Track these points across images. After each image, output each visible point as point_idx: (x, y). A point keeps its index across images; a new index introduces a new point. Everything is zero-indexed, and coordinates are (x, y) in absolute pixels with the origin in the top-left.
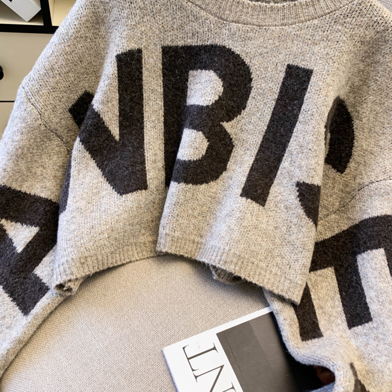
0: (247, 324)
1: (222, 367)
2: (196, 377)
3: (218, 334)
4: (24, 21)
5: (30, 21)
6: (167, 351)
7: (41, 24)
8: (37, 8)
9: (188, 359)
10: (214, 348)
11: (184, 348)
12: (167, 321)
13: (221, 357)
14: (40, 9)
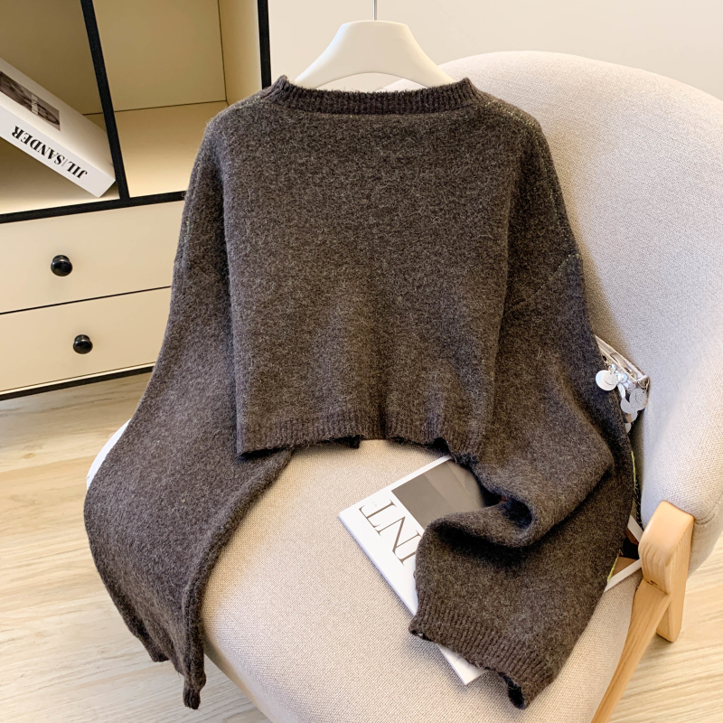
0: (422, 476)
1: (403, 519)
2: (379, 532)
3: (393, 491)
4: (97, 198)
5: (104, 195)
6: (344, 515)
7: (117, 197)
8: (111, 179)
9: (367, 518)
10: (392, 504)
11: (360, 509)
12: (338, 483)
13: (400, 510)
14: (114, 180)
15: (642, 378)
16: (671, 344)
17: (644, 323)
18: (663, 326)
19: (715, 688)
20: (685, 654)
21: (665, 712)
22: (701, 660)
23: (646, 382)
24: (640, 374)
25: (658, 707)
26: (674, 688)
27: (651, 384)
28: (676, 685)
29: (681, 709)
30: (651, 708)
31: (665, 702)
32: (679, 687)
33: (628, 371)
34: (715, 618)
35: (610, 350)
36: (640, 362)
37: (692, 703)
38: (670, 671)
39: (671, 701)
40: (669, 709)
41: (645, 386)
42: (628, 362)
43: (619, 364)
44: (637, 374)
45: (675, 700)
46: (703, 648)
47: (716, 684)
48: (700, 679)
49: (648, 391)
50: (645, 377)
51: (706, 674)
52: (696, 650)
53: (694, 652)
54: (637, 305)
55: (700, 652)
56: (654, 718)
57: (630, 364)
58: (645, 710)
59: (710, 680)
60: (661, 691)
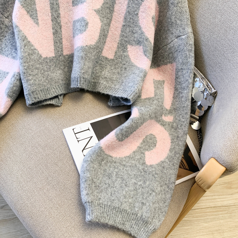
15: (214, 91)
16: (231, 77)
17: (219, 65)
18: (229, 67)
19: (216, 212)
20: (208, 197)
21: (196, 218)
22: (213, 200)
23: (215, 93)
24: (213, 89)
25: (193, 216)
26: (201, 210)
27: (218, 94)
28: (201, 209)
29: (202, 218)
30: (191, 216)
31: (197, 215)
32: (203, 209)
33: (208, 87)
34: (222, 185)
35: (201, 76)
36: (214, 84)
37: (206, 216)
38: (200, 203)
39: (199, 214)
40: (197, 217)
41: (214, 95)
42: (208, 83)
43: (205, 83)
44: (212, 89)
45: (201, 214)
46: (215, 196)
47: (217, 210)
48: (211, 207)
49: (215, 98)
50: (215, 91)
51: (214, 206)
52: (212, 196)
53: (211, 197)
54: (218, 56)
55: (214, 197)
56: (190, 220)
57: (209, 84)
58: (188, 217)
59: (215, 208)
60: (196, 210)
